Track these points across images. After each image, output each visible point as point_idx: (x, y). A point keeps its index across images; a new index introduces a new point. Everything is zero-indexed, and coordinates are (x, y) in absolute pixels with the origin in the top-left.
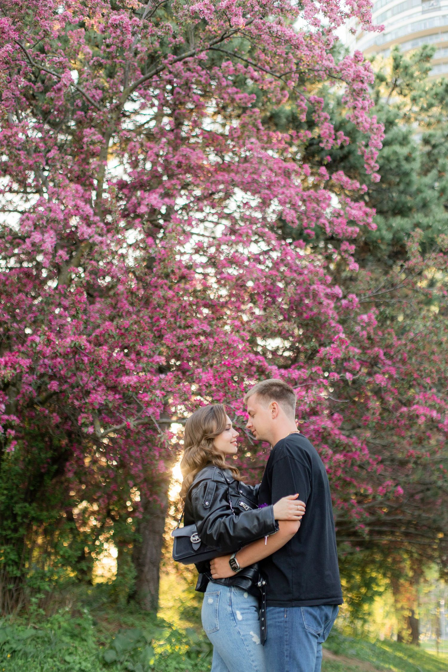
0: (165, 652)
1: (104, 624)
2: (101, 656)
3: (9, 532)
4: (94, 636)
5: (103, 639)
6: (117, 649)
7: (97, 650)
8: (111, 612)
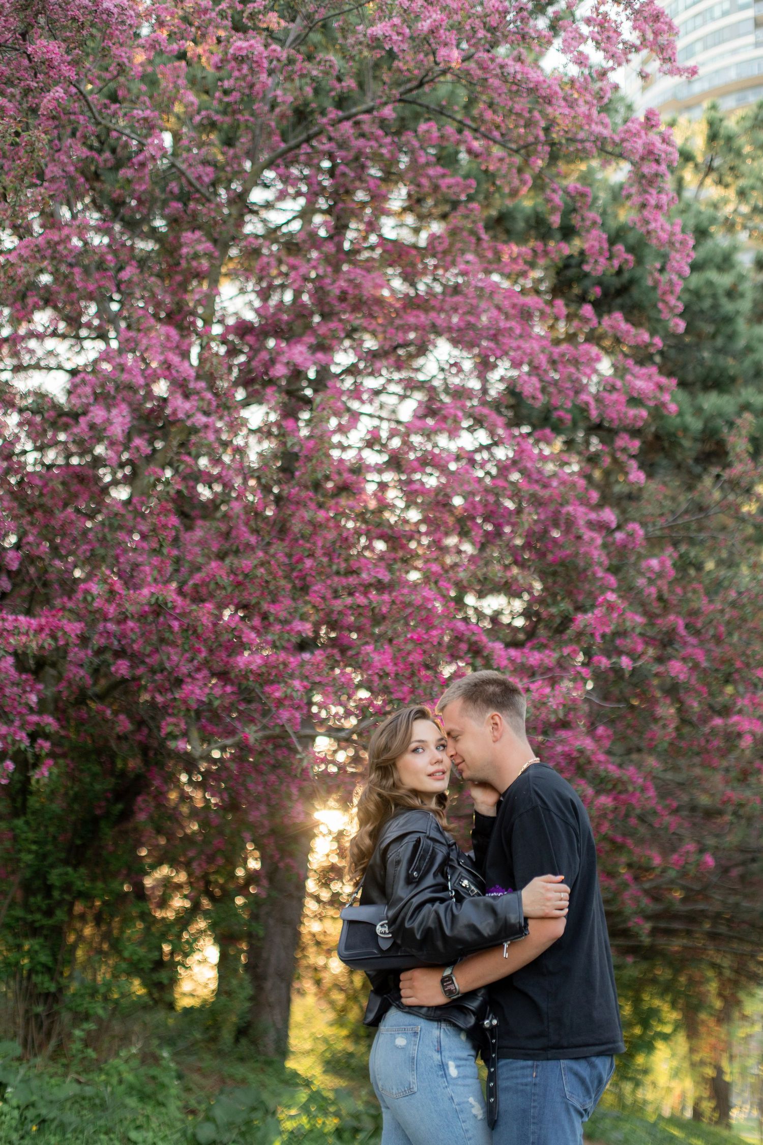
0: (299, 1129)
1: (196, 1077)
2: (189, 1132)
3: (38, 916)
4: (178, 1098)
5: (193, 1103)
6: (219, 1121)
7: (183, 1121)
8: (207, 1057)
